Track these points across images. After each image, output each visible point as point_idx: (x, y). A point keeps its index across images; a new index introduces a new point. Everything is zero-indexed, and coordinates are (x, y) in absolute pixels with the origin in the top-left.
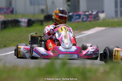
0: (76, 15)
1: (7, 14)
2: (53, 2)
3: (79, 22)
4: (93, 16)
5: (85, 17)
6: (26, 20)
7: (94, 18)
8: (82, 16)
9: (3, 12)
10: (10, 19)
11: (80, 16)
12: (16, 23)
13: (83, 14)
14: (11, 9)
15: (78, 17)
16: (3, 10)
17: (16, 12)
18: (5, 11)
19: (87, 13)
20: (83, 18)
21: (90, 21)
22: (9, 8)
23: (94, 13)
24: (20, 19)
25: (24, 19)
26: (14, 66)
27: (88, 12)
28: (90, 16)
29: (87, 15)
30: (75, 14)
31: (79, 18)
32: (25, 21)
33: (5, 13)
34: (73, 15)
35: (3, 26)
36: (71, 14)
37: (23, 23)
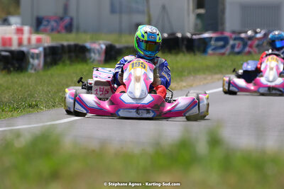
1: (59, 32)
2: (164, 8)
3: (223, 54)
4: (256, 42)
5: (237, 42)
6: (104, 47)
7: (258, 46)
8: (231, 42)
9: (49, 28)
10: (65, 43)
11: (226, 40)
12: (79, 53)
13: (234, 36)
14: (67, 20)
15: (221, 43)
16: (48, 21)
18: (53, 23)
19: (243, 35)
20: (233, 47)
21: (249, 53)
22: (62, 19)
23: (259, 36)
24: (88, 45)
25: (100, 44)
27: (245, 32)
28: (249, 42)
29: (242, 39)
31: (223, 47)
32: (101, 48)
33: (52, 30)
35: (49, 60)
36: (206, 35)
37: (95, 53)
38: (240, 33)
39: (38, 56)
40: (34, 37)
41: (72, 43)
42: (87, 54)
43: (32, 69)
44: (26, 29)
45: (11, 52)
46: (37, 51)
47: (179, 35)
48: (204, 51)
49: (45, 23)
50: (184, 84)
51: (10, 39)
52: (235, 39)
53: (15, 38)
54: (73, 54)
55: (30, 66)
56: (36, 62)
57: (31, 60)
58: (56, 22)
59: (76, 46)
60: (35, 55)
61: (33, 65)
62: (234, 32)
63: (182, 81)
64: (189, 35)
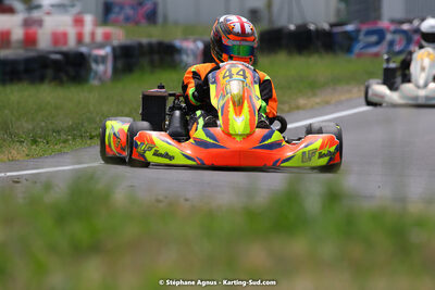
0: (369, 33)
1: (137, 23)
3: (377, 55)
5: (397, 37)
6: (200, 45)
8: (389, 37)
9: (121, 17)
10: (145, 41)
11: (381, 34)
12: (164, 55)
13: (392, 28)
14: (148, 6)
15: (374, 38)
16: (122, 8)
17: (165, 18)
18: (129, 11)
19: (406, 27)
20: (391, 44)
22: (141, 4)
24: (178, 43)
25: (195, 41)
26: (158, 201)
27: (410, 22)
28: (416, 37)
29: (404, 32)
30: (365, 28)
31: (378, 43)
32: (197, 48)
33: (127, 19)
34: (358, 31)
35: (120, 65)
36: (350, 28)
37: (187, 55)
38: (402, 22)
39: (103, 59)
40: (100, 31)
41: (154, 40)
42: (177, 57)
43: (94, 78)
44: (89, 19)
45: (65, 54)
46: (102, 52)
47: (312, 27)
48: (349, 50)
49: (116, 9)
50: (318, 100)
51: (65, 35)
52: (395, 32)
53: (72, 32)
54: (156, 57)
55: (92, 74)
56: (101, 68)
57: (94, 66)
58: (133, 7)
59: (160, 44)
60: (100, 59)
61: (96, 73)
62: (393, 21)
63: (315, 95)
64: (326, 27)
